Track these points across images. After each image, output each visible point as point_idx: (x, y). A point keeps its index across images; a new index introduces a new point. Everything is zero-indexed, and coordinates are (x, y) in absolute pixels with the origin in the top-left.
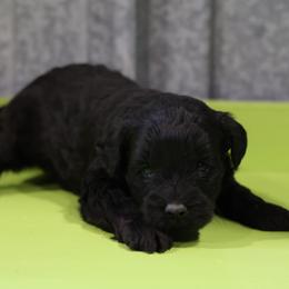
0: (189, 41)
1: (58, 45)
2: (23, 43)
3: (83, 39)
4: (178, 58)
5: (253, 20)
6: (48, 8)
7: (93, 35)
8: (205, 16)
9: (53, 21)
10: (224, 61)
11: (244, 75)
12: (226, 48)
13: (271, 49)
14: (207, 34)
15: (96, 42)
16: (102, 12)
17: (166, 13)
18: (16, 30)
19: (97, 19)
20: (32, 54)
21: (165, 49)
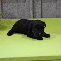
0: (39, 11)
1: (23, 12)
2: (19, 12)
3: (26, 11)
4: (37, 13)
5: (46, 8)
6: (22, 8)
7: (27, 11)
8: (41, 8)
9: (22, 9)
10: (43, 13)
11: (45, 15)
12: (43, 12)
13: (49, 12)
14: (41, 10)
15: (28, 12)
16: (28, 8)
17: (36, 8)
18: (18, 11)
19: (28, 9)
20: (20, 13)
21: (36, 12)
